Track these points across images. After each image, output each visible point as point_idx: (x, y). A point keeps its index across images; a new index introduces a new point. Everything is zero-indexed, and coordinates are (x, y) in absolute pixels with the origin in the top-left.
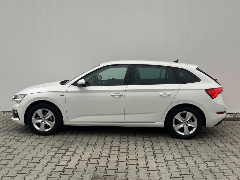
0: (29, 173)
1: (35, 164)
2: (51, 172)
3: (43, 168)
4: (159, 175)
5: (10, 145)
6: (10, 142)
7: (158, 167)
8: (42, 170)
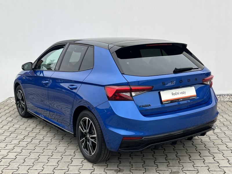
0: (68, 169)
1: (70, 157)
2: (93, 167)
3: (82, 162)
4: (221, 168)
5: (34, 135)
6: (32, 132)
7: (214, 159)
8: (82, 165)
